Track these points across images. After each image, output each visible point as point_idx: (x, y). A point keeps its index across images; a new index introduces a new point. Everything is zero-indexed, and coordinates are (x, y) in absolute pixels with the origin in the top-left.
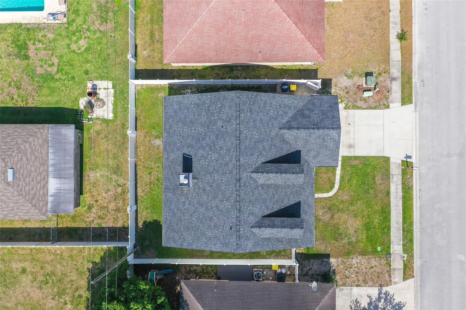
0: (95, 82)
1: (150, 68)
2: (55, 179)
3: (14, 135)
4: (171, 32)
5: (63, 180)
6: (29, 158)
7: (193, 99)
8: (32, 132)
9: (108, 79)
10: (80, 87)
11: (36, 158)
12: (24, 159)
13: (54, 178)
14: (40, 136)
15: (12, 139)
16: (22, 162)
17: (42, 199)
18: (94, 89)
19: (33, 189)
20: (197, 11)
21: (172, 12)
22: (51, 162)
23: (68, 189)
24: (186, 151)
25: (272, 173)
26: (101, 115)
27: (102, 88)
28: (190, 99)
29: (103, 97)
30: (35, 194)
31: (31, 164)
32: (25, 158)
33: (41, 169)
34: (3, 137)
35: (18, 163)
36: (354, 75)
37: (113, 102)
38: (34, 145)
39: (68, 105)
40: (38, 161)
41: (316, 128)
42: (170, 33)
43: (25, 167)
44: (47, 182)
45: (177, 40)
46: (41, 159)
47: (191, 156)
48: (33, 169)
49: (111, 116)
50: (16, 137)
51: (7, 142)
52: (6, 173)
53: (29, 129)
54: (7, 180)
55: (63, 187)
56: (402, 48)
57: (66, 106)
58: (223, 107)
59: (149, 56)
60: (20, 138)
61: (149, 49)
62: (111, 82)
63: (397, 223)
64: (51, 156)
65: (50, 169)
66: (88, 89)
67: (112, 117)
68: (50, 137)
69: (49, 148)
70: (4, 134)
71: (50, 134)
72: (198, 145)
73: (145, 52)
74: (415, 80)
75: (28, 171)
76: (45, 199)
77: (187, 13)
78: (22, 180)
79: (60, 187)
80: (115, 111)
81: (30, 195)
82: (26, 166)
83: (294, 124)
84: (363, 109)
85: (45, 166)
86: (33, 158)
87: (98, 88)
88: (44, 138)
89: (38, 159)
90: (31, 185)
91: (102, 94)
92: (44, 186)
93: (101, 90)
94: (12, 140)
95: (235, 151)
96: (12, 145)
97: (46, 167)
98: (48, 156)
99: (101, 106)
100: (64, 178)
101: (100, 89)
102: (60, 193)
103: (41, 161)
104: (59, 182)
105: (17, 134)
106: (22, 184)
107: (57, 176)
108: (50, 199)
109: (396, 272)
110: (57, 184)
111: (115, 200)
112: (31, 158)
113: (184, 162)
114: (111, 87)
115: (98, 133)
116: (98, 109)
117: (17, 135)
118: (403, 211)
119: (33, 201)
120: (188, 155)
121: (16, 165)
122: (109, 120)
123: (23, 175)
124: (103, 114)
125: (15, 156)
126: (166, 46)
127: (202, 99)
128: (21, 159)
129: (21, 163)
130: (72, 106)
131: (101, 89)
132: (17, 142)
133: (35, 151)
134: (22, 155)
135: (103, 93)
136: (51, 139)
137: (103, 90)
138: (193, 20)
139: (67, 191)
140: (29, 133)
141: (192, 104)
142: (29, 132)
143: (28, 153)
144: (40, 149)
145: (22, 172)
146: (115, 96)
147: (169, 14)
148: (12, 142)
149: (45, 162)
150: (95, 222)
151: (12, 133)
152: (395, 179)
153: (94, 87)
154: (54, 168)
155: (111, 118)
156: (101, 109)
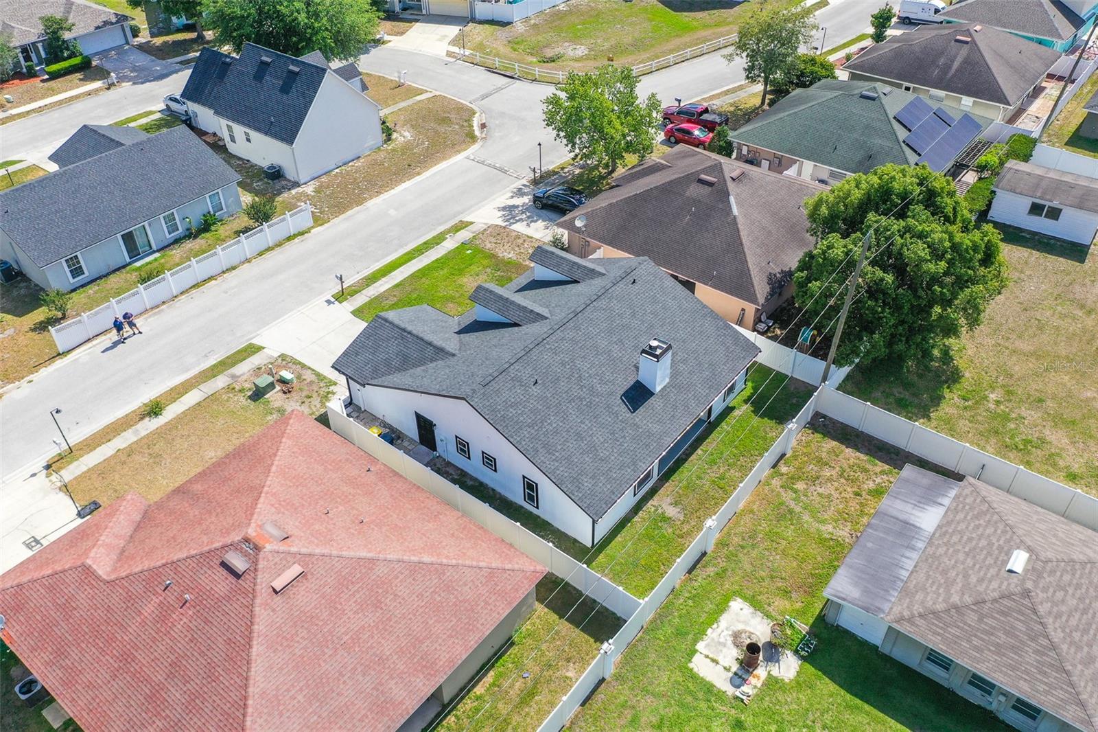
0: (730, 690)
1: (586, 636)
2: (918, 525)
3: (983, 640)
4: (483, 604)
5: (902, 517)
6: (960, 577)
7: (548, 462)
8: (933, 624)
9: (693, 677)
10: (775, 704)
11: (944, 572)
12: (973, 579)
13: (919, 528)
14: (916, 606)
15: (992, 634)
16: (982, 573)
17: (964, 507)
18: (740, 677)
19: (978, 527)
20: (401, 577)
21: (445, 636)
22: (915, 556)
23: (898, 501)
24: (623, 410)
25: (519, 305)
26: (759, 619)
27: (719, 668)
28: (553, 468)
29: (729, 649)
30: (977, 517)
31: (962, 567)
32: (970, 580)
33: (941, 551)
34: (1016, 653)
35: (992, 576)
36: (273, 409)
37: (715, 626)
38: (939, 595)
39: (827, 686)
40: (943, 565)
41: (405, 331)
42: (487, 603)
43: (977, 566)
44: (939, 527)
45: (486, 575)
46: (934, 566)
47: (621, 398)
48: (961, 556)
49: (737, 605)
50: (979, 634)
51: (1007, 633)
52: (1030, 568)
53: (939, 634)
54: (1031, 556)
55: (908, 508)
56: (174, 400)
57: (833, 687)
58: (509, 403)
59: (568, 660)
60: (970, 626)
61: (558, 674)
62: (691, 665)
63: (421, 261)
64: (910, 565)
65: (921, 545)
66: (755, 687)
67: (735, 600)
68: (894, 596)
69: (905, 579)
70: (1012, 659)
71: (890, 601)
72: (597, 400)
73: (570, 674)
74: (212, 361)
75: (974, 557)
76: (958, 505)
77: (420, 596)
78: (995, 548)
79: (913, 508)
80: (722, 608)
81: (987, 519)
82: (974, 565)
83: (429, 352)
84: (313, 370)
85: (931, 553)
86: (953, 574)
87: (730, 675)
88: (908, 600)
89: (941, 569)
90: (979, 533)
91: (731, 656)
92: (949, 523)
93: (727, 665)
94: (994, 631)
95: (545, 341)
96: (994, 618)
97: (930, 550)
98: (915, 567)
99: (747, 634)
100: (897, 519)
101: (727, 669)
102: (920, 502)
103: (936, 563)
104: (912, 517)
105: (976, 642)
106: (998, 541)
107: (912, 527)
108: (946, 501)
109: (474, 230)
110: (918, 517)
111: (818, 478)
112: (957, 575)
113: (640, 404)
114: (698, 655)
115: (786, 593)
116: (758, 634)
117: (976, 636)
118: (401, 266)
119: (984, 509)
120: (626, 405)
121: (997, 575)
122: (745, 598)
123: (989, 554)
124: (753, 617)
125: (994, 590)
126: (517, 590)
127: (531, 446)
128: (981, 581)
129: (986, 574)
130: (820, 678)
131: (725, 668)
132: (981, 620)
133: (940, 585)
134: (975, 586)
135: (724, 657)
136: (891, 592)
137: (721, 663)
138: (423, 572)
139: (902, 498)
140: (941, 625)
141: (554, 458)
142: (941, 628)
143: (960, 585)
144: (928, 585)
145: (989, 559)
146: (701, 634)
147: (456, 641)
148: (994, 628)
149: (927, 560)
150: (878, 469)
151: (990, 650)
152: (372, 293)
153: (738, 681)
154: (913, 543)
155: (739, 600)
156: (748, 629)
